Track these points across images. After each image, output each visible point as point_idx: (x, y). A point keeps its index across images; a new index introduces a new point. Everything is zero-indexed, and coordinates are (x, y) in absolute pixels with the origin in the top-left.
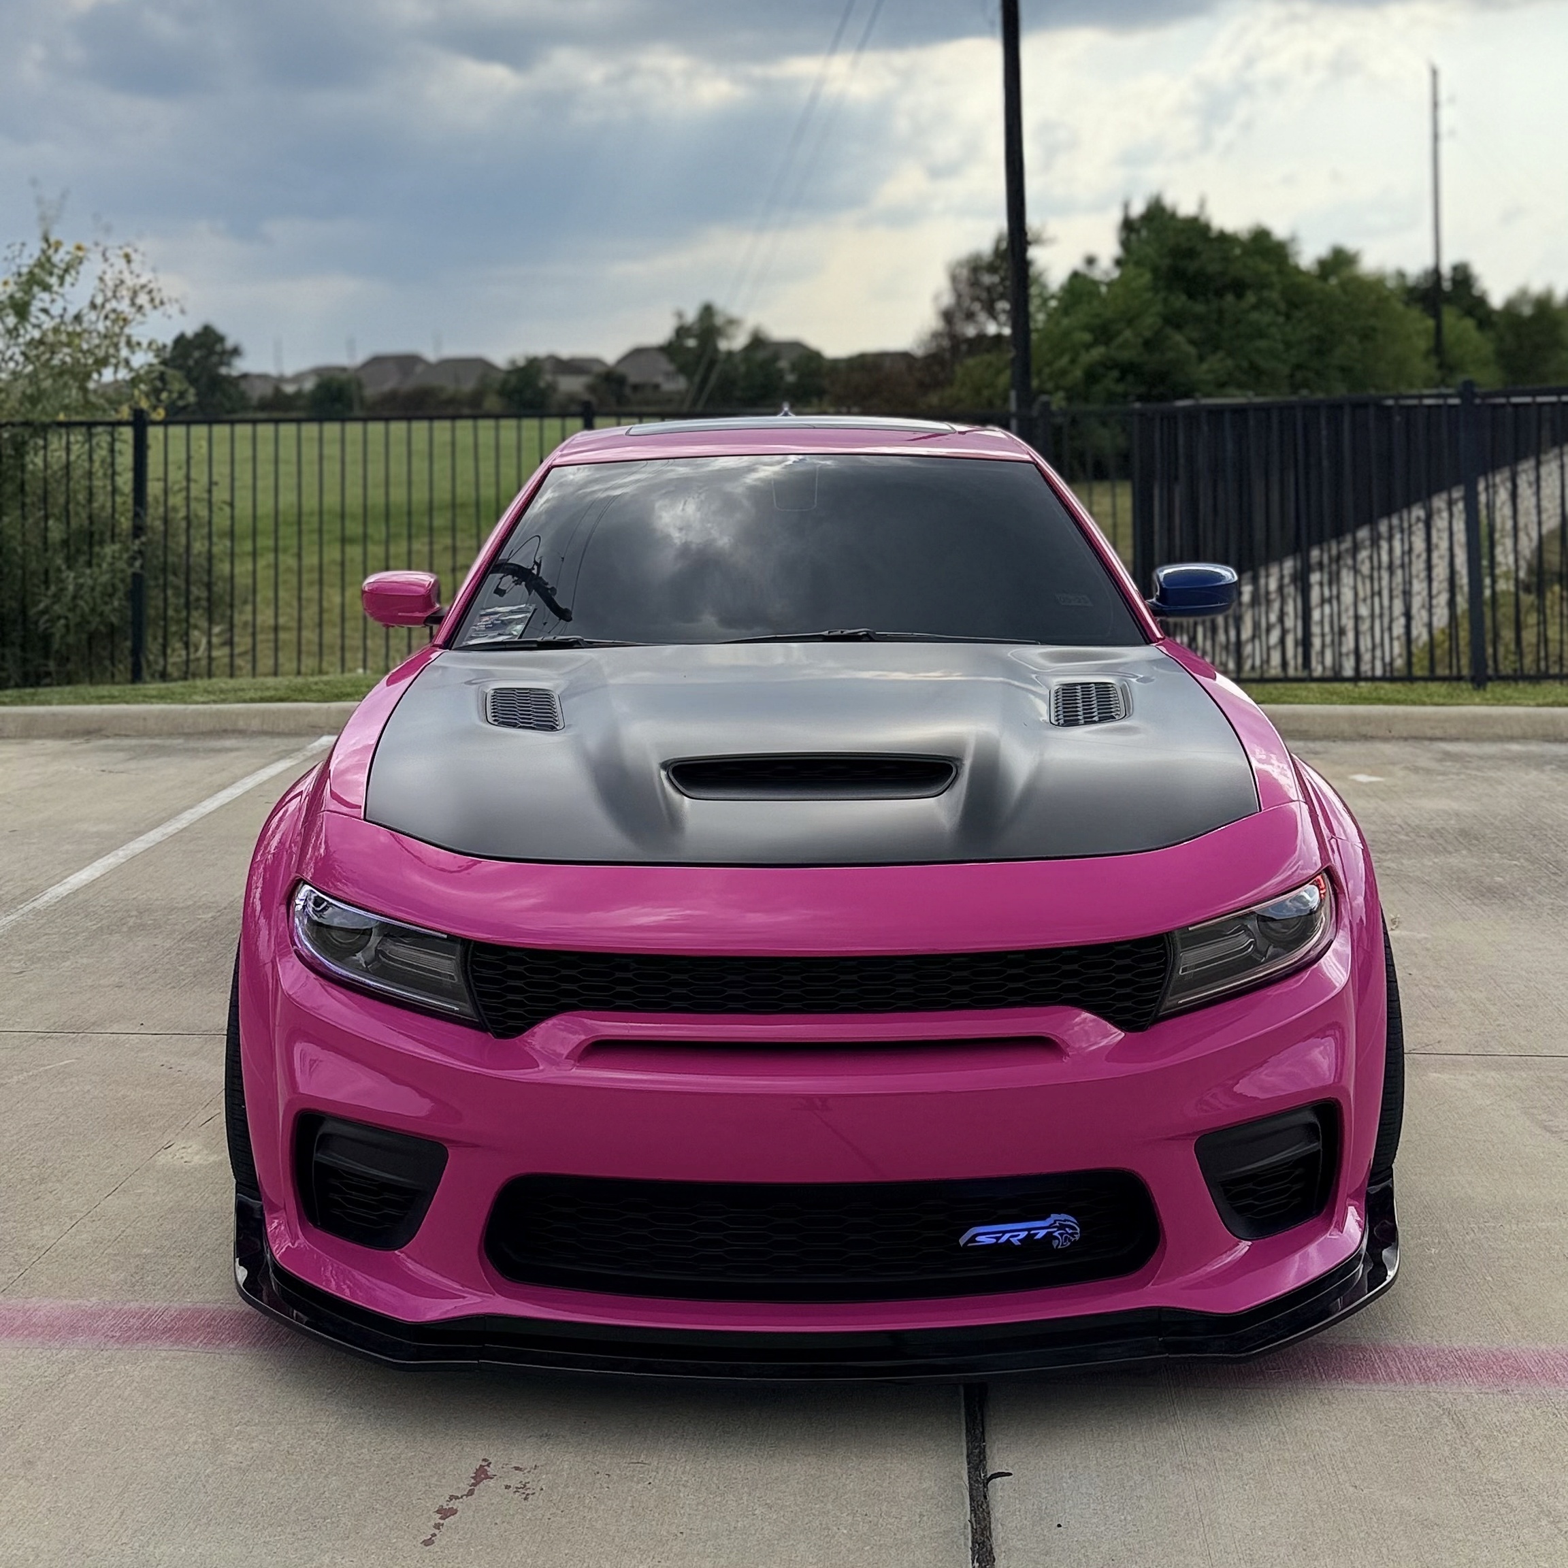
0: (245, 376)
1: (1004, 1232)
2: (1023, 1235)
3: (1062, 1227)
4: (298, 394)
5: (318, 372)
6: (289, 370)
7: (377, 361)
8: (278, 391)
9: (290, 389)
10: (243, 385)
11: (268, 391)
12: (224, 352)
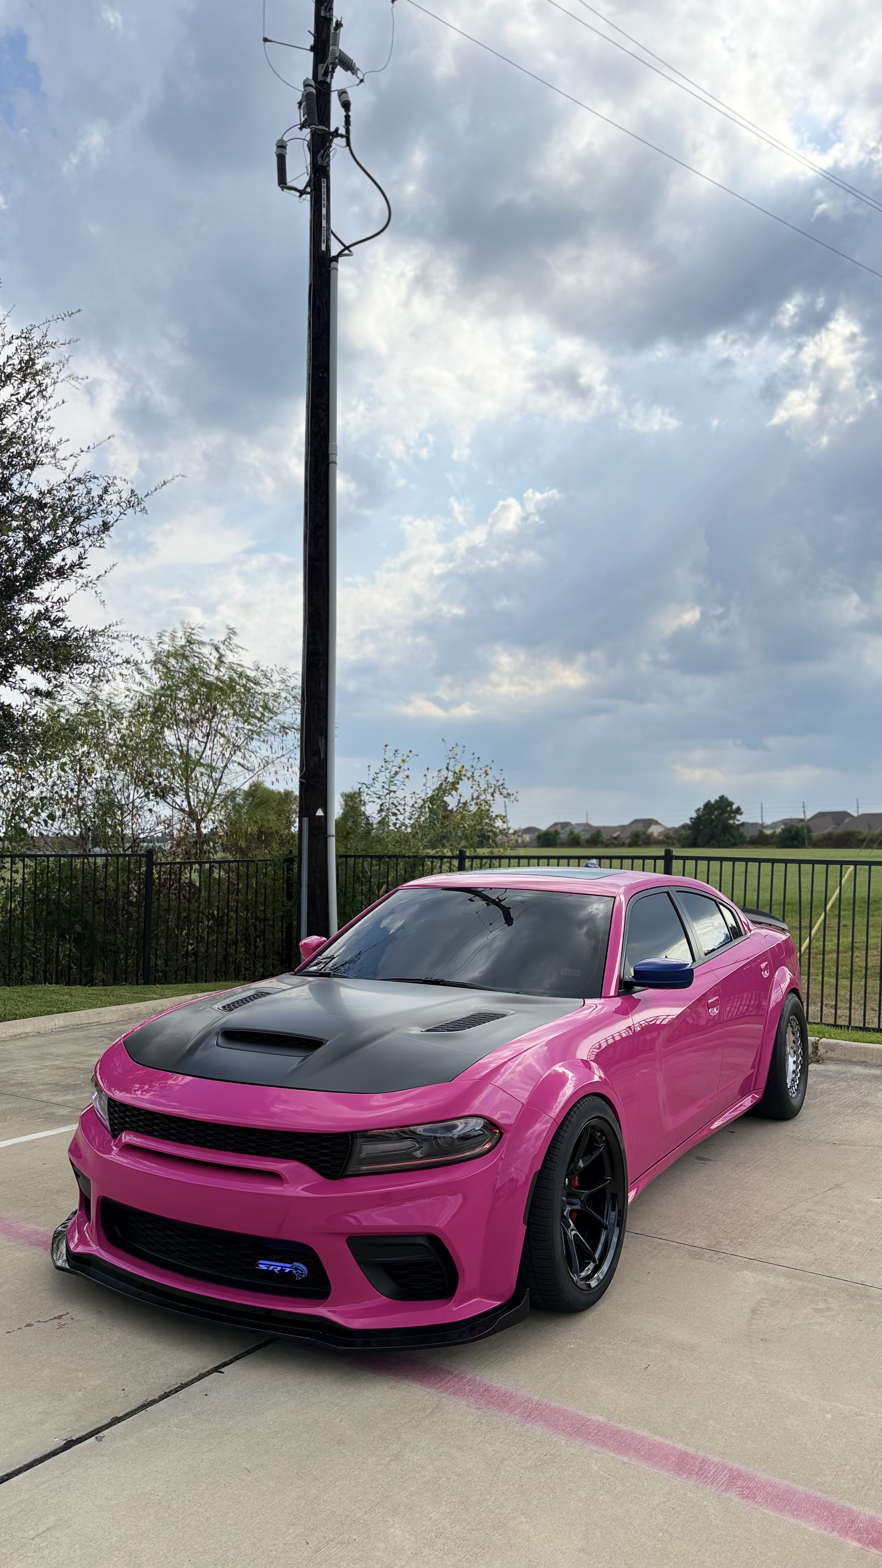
0: (743, 824)
1: (271, 1265)
2: (279, 1269)
3: (296, 1269)
4: (773, 835)
5: (785, 822)
6: (768, 821)
7: (820, 815)
8: (761, 832)
9: (768, 832)
10: (742, 830)
11: (756, 834)
12: (731, 812)
